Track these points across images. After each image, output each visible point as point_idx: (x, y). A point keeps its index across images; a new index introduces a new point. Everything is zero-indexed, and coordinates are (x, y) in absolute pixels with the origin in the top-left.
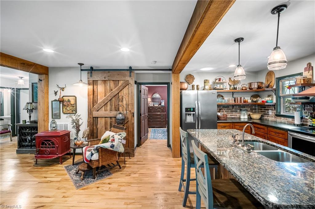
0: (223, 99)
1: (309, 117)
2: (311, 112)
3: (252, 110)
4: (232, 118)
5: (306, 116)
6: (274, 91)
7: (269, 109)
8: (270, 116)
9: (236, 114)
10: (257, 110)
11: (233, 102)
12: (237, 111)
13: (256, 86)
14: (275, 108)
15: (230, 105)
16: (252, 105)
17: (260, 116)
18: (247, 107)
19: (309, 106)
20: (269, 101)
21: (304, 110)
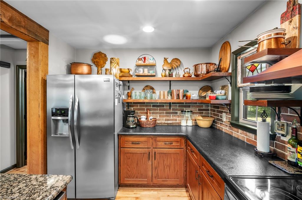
0: (154, 93)
1: (289, 137)
2: (294, 127)
3: (201, 112)
4: (168, 123)
5: (283, 135)
6: (229, 79)
7: (223, 112)
8: (223, 123)
9: (175, 118)
10: (210, 112)
11: (169, 98)
12: (177, 113)
13: (204, 71)
14: (230, 111)
15: (165, 103)
16: (201, 103)
17: (212, 122)
18: (192, 106)
19: (289, 109)
20: (220, 97)
21: (279, 119)
